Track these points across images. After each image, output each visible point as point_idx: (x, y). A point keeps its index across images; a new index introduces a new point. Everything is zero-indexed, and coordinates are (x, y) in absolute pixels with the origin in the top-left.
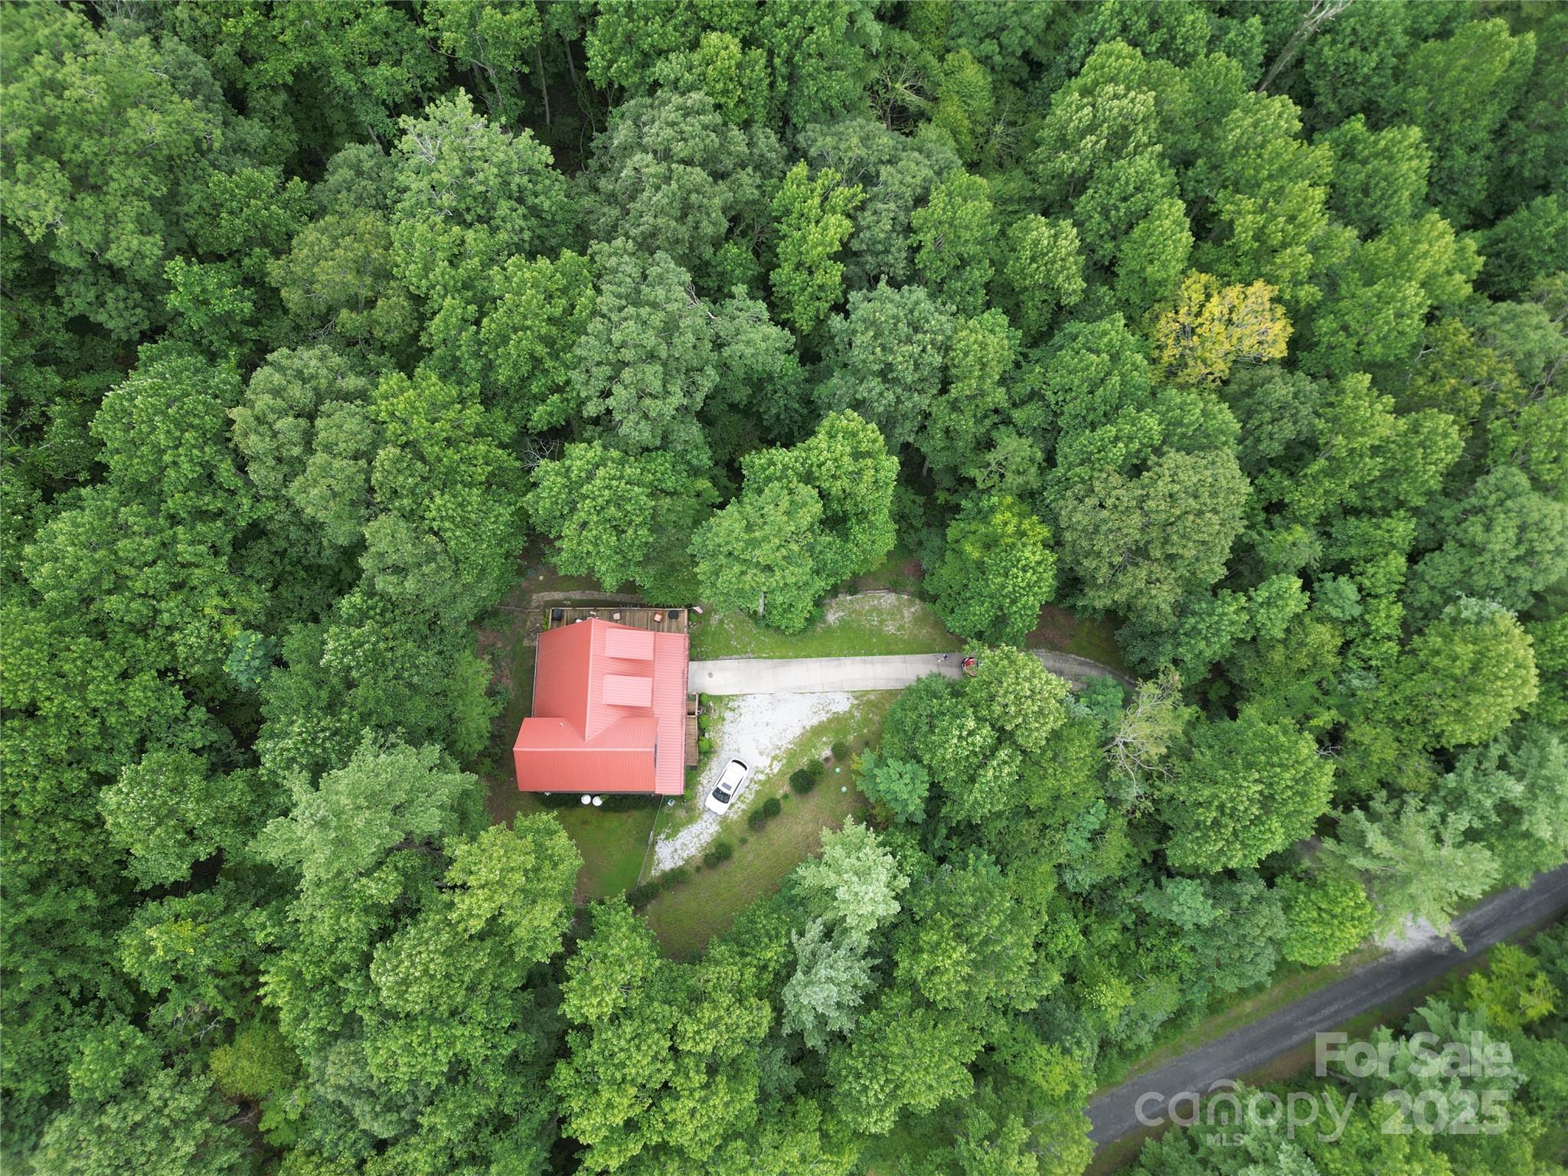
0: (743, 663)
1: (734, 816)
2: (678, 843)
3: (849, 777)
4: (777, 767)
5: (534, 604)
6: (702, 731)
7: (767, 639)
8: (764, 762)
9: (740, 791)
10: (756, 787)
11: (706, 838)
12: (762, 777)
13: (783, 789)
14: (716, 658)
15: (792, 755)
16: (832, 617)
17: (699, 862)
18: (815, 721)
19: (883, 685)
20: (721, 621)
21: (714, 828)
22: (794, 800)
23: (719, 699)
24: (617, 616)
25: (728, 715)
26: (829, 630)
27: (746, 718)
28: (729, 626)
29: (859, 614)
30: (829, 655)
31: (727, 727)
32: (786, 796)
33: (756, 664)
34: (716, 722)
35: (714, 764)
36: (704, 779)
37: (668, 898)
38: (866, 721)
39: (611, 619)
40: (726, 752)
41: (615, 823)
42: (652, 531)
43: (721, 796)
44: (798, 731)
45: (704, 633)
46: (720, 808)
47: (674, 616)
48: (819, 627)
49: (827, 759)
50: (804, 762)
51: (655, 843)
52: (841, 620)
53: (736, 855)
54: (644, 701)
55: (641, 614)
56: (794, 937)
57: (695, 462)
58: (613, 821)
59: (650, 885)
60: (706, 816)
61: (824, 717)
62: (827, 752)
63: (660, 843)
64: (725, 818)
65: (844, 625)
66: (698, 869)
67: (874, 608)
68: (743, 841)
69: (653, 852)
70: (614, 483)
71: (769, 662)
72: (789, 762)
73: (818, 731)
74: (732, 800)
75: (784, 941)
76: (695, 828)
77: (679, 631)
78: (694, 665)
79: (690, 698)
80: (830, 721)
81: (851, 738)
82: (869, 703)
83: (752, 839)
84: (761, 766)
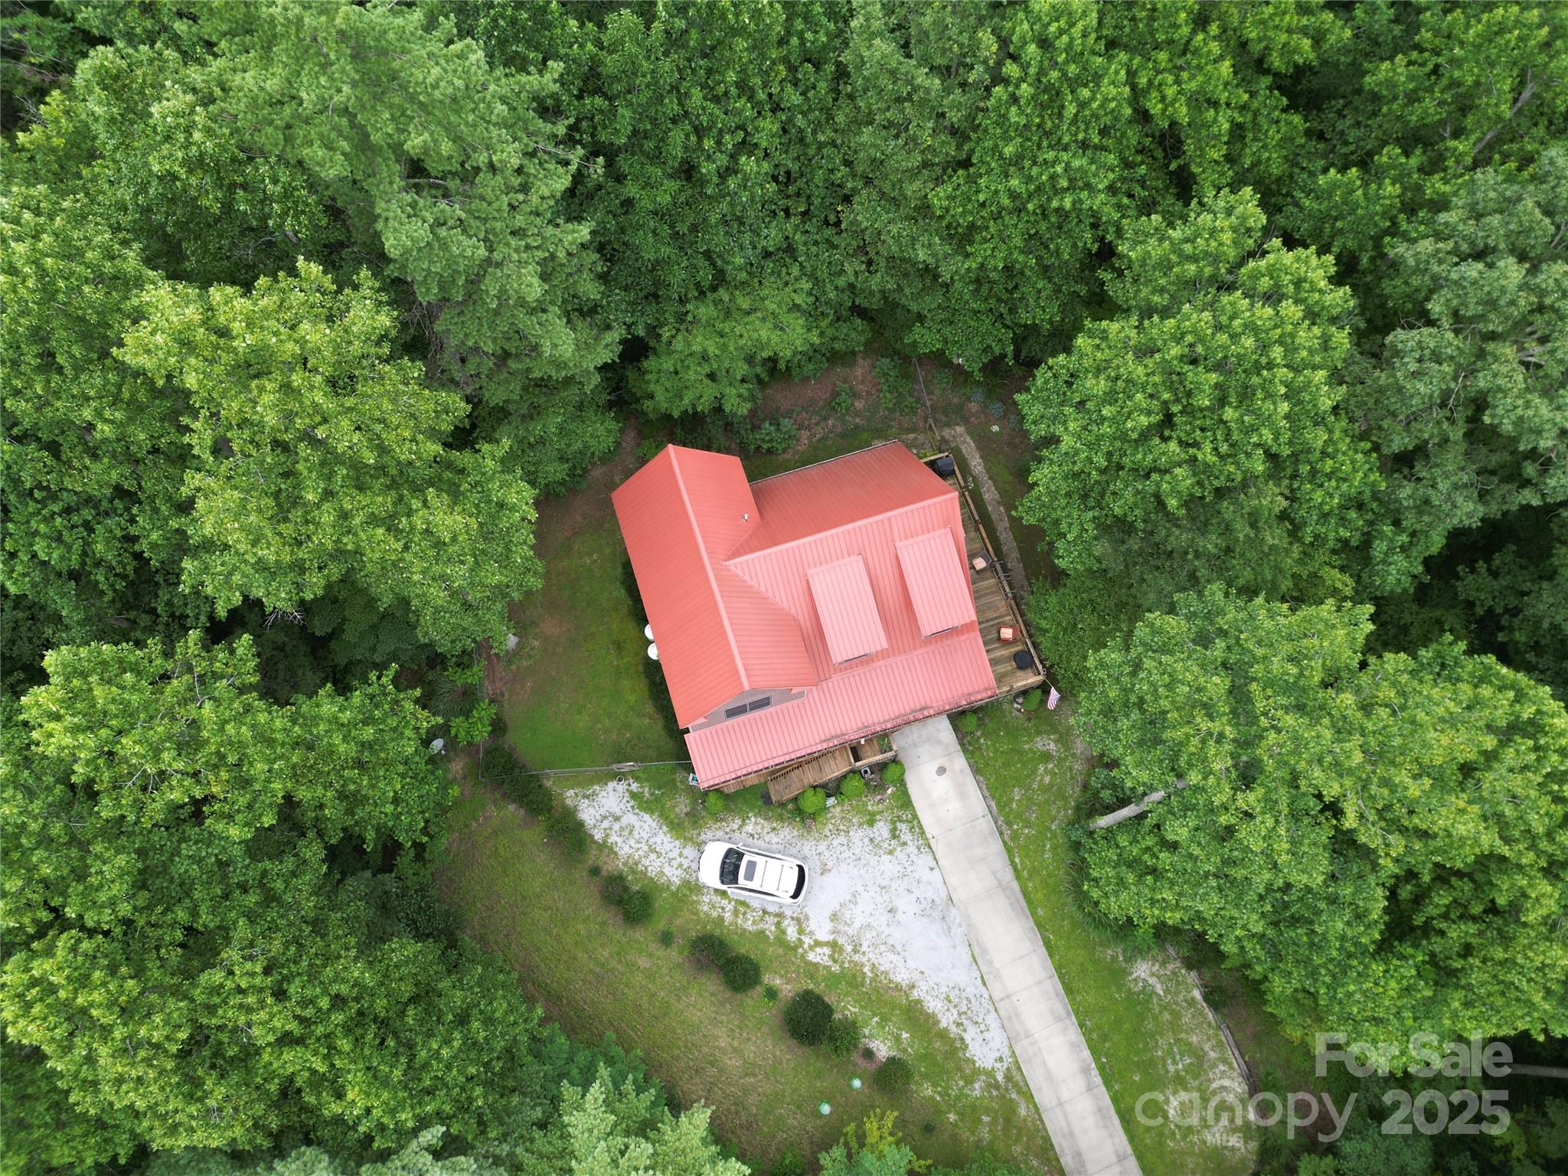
0: (986, 824)
1: (706, 904)
2: (630, 819)
3: (855, 1110)
4: (819, 956)
5: (947, 433)
6: (833, 789)
7: (1051, 857)
8: (821, 929)
9: (755, 900)
10: (770, 927)
11: (653, 866)
12: (792, 933)
13: (784, 984)
14: (976, 771)
15: (852, 979)
16: (1143, 971)
17: (609, 867)
18: (933, 1005)
19: (1055, 1125)
20: (1046, 757)
21: (673, 875)
22: (769, 1014)
23: (906, 802)
24: (980, 563)
25: (882, 829)
26: (1117, 975)
27: (888, 866)
28: (1044, 773)
29: (1175, 1026)
30: (1069, 990)
31: (859, 835)
32: (772, 994)
33: (996, 846)
34: (861, 811)
35: (787, 833)
36: (754, 824)
37: (533, 835)
38: (971, 1112)
39: (972, 556)
40: (813, 849)
41: (633, 698)
42: (1190, 502)
43: (730, 869)
44: (901, 977)
45: (1013, 733)
46: (710, 874)
47: (1023, 662)
48: (1114, 952)
49: (869, 1054)
50: (847, 1008)
51: (620, 777)
52: (1148, 994)
53: (639, 934)
54: (840, 648)
55: (1000, 605)
56: (433, 1135)
57: (1379, 547)
58: (634, 691)
59: (548, 794)
60: (690, 851)
61: (946, 1020)
62: (883, 1050)
63: (621, 787)
64: (697, 888)
65: (1140, 1002)
66: (595, 871)
67: (1199, 1056)
68: (666, 939)
69: (604, 778)
70: (1277, 352)
71: (1008, 875)
72: (834, 979)
73: (916, 1017)
74: (731, 890)
75: (406, 1117)
76: (665, 841)
77: (1000, 679)
78: (943, 730)
79: (882, 738)
80: (943, 1035)
81: (927, 1090)
82: (1010, 1108)
83: (675, 954)
84: (812, 925)
